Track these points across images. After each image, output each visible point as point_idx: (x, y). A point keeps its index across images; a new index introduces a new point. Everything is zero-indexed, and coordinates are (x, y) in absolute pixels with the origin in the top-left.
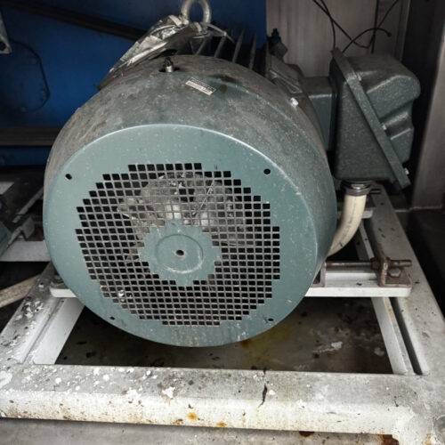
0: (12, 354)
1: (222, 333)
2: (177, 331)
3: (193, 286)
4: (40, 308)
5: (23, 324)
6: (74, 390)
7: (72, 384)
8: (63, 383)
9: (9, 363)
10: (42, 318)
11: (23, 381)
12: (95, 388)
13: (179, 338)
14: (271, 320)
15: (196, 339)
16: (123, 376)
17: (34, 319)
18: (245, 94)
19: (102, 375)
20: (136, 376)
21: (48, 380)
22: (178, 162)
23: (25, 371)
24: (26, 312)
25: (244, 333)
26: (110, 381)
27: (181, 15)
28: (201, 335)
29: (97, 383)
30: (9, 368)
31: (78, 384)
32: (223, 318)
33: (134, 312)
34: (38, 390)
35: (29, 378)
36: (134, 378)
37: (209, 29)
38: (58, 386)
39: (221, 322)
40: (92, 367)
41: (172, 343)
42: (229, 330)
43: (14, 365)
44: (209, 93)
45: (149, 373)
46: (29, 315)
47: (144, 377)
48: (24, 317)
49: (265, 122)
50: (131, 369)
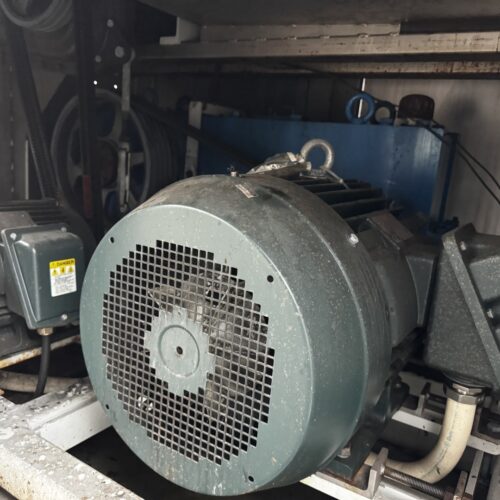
0: (30, 418)
1: (200, 474)
2: (158, 451)
3: (183, 396)
4: (83, 392)
5: (59, 398)
6: (46, 473)
7: (50, 466)
8: (44, 462)
9: (20, 424)
10: (77, 401)
11: (17, 444)
12: (64, 481)
13: (158, 461)
14: (251, 479)
15: (173, 469)
16: (97, 483)
17: (71, 399)
18: (286, 207)
19: (80, 473)
20: (107, 490)
21: (35, 453)
22: (196, 247)
23: (27, 436)
24: (70, 390)
25: (220, 485)
26: (82, 481)
27: (300, 154)
28: (178, 468)
29: (70, 477)
30: (16, 427)
31: (55, 470)
32: (204, 454)
33: (126, 407)
34: (21, 457)
35: (23, 443)
36: (105, 490)
37: (328, 174)
38: (38, 462)
39: (201, 458)
40: (78, 461)
41: (149, 464)
42: (207, 473)
43: (23, 427)
44: (250, 196)
45: (121, 493)
46: (70, 394)
47: (113, 495)
48: (66, 394)
49: (291, 234)
50: (109, 481)
